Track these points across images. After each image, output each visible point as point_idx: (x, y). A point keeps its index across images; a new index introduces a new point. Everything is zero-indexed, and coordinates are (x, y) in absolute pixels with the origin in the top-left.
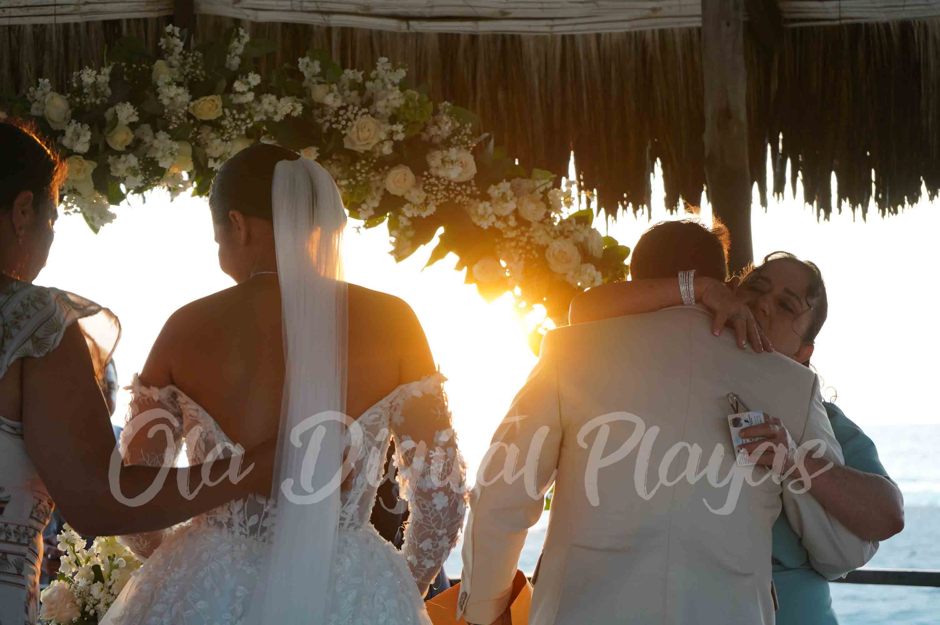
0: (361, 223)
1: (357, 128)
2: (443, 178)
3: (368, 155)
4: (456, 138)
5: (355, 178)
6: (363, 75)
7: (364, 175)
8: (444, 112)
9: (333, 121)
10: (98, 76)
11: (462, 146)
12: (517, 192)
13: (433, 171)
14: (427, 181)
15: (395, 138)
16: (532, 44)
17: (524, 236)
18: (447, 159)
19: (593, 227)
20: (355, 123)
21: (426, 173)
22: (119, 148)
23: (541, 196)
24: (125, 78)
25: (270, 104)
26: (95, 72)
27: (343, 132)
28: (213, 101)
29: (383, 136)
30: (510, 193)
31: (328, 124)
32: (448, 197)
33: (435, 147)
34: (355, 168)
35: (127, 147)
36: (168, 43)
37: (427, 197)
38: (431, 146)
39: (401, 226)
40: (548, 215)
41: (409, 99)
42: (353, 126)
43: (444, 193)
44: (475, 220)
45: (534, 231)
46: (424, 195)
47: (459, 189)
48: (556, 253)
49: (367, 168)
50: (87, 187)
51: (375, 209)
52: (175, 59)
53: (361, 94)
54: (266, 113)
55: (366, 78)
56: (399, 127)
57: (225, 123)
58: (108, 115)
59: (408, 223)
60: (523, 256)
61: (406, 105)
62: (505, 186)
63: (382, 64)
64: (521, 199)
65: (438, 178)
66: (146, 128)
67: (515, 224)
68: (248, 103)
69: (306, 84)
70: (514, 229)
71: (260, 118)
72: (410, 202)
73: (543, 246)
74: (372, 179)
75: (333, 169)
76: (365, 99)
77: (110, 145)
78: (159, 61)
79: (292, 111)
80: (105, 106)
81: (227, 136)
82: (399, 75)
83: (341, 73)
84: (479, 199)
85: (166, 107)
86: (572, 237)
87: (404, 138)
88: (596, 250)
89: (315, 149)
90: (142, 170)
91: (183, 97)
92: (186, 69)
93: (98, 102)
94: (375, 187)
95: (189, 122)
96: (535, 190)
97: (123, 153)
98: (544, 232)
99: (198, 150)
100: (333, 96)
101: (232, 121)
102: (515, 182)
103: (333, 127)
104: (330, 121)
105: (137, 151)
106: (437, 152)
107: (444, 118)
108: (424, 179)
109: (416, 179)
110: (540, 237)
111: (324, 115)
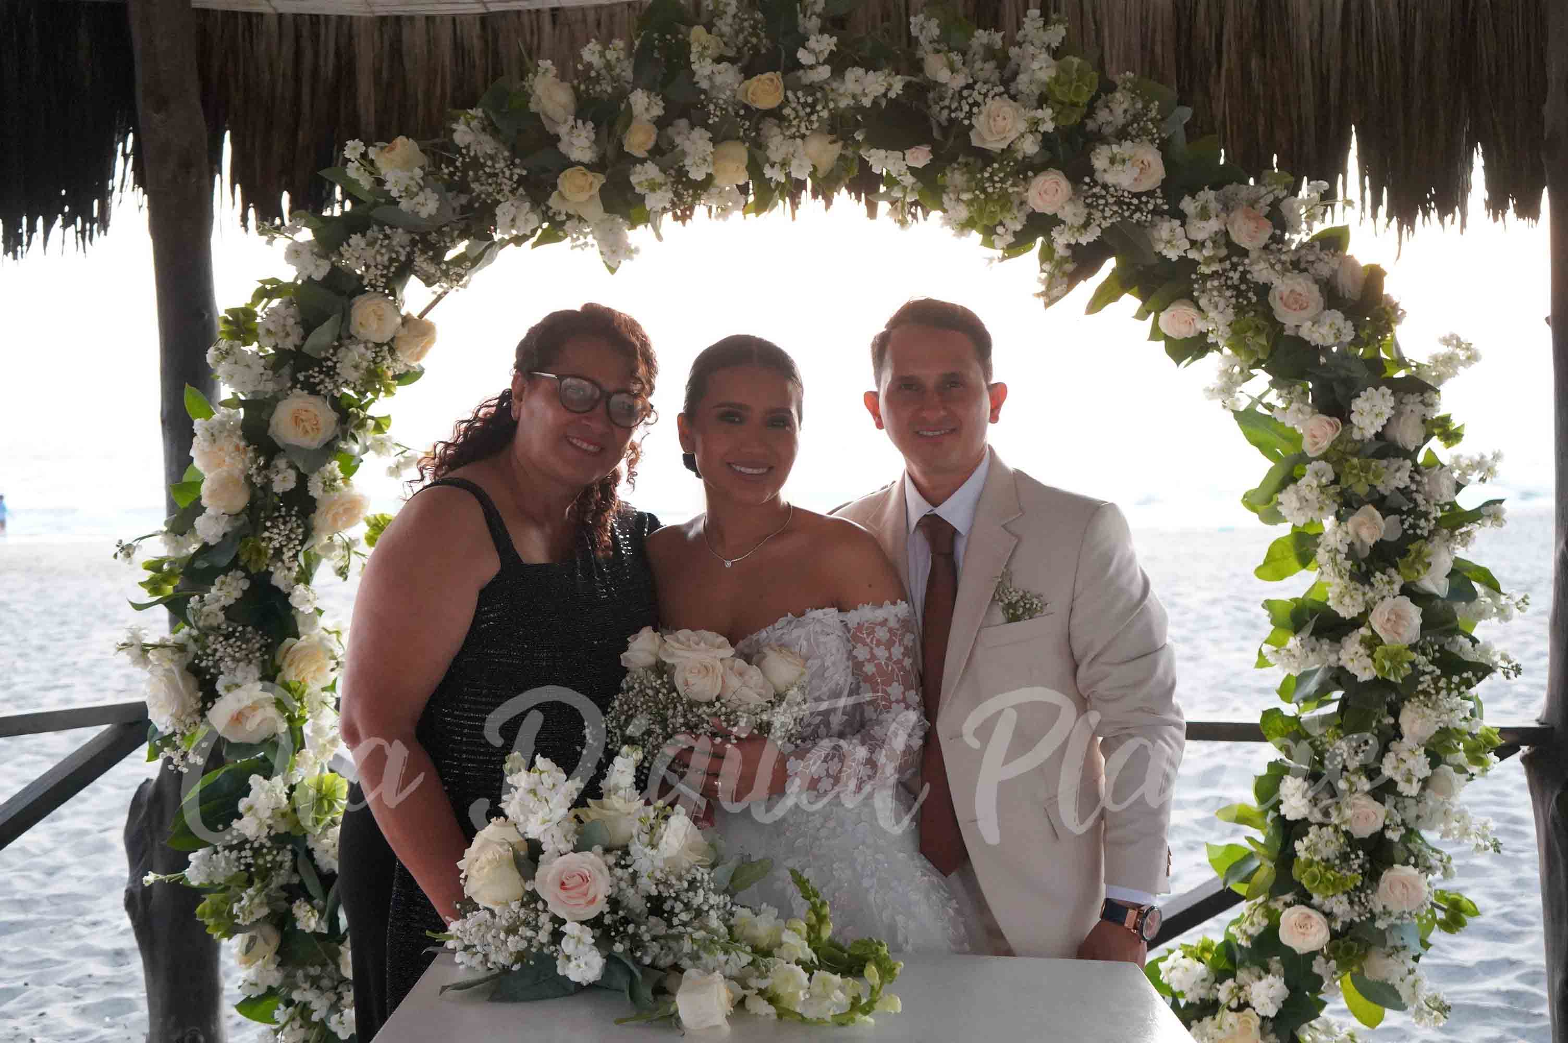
0: (1000, 253)
1: (989, 116)
2: (1114, 186)
3: (1005, 154)
4: (1135, 125)
5: (984, 190)
6: (1003, 38)
7: (998, 185)
8: (1124, 88)
9: (953, 107)
10: (607, 52)
11: (1144, 137)
12: (1227, 207)
13: (1098, 177)
14: (1090, 193)
15: (1042, 129)
17: (1235, 270)
18: (1118, 157)
19: (1348, 253)
20: (983, 108)
21: (1087, 180)
22: (640, 153)
23: (1269, 208)
24: (656, 56)
25: (857, 80)
26: (599, 47)
27: (966, 122)
28: (771, 80)
29: (1022, 126)
30: (1214, 206)
31: (945, 113)
32: (1121, 215)
33: (1104, 140)
34: (983, 176)
35: (649, 151)
37: (1089, 214)
38: (1100, 138)
39: (1056, 256)
40: (1277, 240)
41: (1066, 69)
42: (980, 113)
43: (1115, 208)
44: (1160, 247)
45: (1251, 264)
46: (1086, 211)
47: (1135, 201)
48: (1285, 295)
49: (1002, 175)
50: (596, 210)
51: (1016, 234)
52: (724, 26)
53: (1001, 66)
54: (854, 97)
55: (1009, 41)
56: (1046, 113)
57: (787, 111)
58: (623, 106)
59: (1067, 253)
60: (1233, 300)
61: (1056, 80)
62: (1207, 195)
63: (1031, 20)
64: (1232, 215)
65: (1105, 186)
66: (683, 123)
67: (1223, 252)
68: (826, 82)
69: (920, 54)
70: (1221, 260)
71: (843, 104)
72: (1064, 222)
73: (1265, 284)
74: (1010, 190)
75: (956, 177)
76: (1007, 74)
77: (626, 149)
78: (696, 27)
79: (888, 90)
80: (622, 95)
81: (794, 130)
82: (1057, 34)
83: (971, 35)
84: (1166, 217)
85: (704, 92)
86: (1312, 271)
87: (1056, 128)
88: (1349, 287)
89: (927, 148)
90: (673, 183)
91: (727, 75)
92: (741, 37)
93: (609, 90)
94: (1017, 202)
95: (737, 114)
96: (1257, 200)
97: (642, 161)
98: (1267, 265)
99: (758, 153)
100: (953, 70)
101: (799, 108)
102: (1230, 189)
103: (953, 115)
104: (949, 107)
105: (669, 156)
106: (1105, 147)
107: (1118, 95)
108: (1086, 187)
109: (1073, 189)
110: (1261, 272)
111: (942, 98)
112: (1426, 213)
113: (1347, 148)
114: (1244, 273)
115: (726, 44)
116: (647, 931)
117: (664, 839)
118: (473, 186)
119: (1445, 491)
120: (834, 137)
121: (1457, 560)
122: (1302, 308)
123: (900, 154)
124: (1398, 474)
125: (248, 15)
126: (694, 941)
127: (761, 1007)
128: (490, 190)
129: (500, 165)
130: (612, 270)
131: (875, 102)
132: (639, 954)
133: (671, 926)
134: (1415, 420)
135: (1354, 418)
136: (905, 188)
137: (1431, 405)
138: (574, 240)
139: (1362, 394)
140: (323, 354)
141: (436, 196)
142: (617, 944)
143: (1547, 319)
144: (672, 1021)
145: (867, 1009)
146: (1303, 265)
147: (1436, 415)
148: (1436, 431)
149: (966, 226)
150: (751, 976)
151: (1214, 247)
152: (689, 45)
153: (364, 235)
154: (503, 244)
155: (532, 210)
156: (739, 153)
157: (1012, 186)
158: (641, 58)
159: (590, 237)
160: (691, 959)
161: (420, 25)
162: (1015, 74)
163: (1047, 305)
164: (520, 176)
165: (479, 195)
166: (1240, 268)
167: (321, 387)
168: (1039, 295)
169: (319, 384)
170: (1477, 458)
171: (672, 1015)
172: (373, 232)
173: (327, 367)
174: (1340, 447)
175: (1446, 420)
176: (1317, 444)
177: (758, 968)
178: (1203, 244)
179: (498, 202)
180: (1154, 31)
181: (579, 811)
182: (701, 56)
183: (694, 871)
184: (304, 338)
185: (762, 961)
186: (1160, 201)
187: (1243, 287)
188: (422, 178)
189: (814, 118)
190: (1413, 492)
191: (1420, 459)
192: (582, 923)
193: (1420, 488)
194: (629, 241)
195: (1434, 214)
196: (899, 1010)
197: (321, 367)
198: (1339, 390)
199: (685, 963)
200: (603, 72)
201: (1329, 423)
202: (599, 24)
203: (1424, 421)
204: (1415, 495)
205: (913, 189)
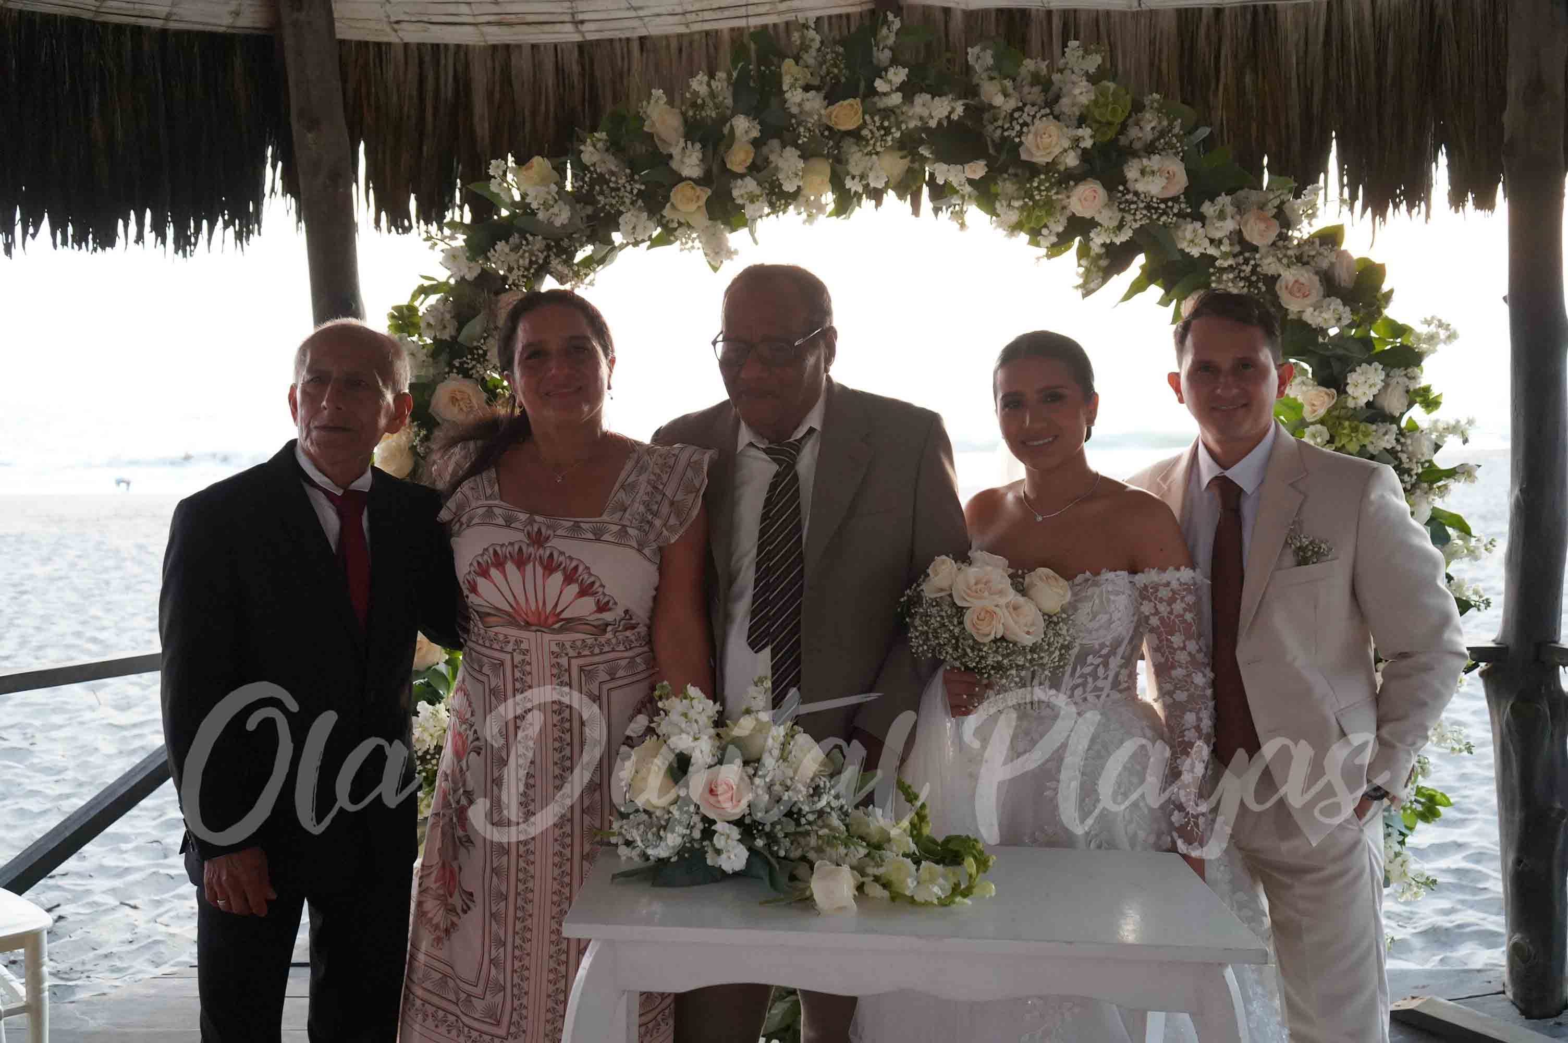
0: (1043, 251)
1: (1036, 135)
2: (1144, 193)
3: (1050, 167)
4: (1162, 141)
5: (1031, 197)
6: (1047, 66)
7: (1044, 193)
8: (1151, 108)
9: (1006, 126)
10: (712, 82)
11: (1170, 151)
12: (1240, 208)
13: (1130, 185)
14: (1123, 199)
15: (1082, 145)
16: (1290, 13)
17: (1247, 265)
18: (1148, 169)
19: (1343, 247)
20: (1032, 128)
21: (1121, 188)
22: (740, 169)
23: (1275, 210)
24: (752, 84)
25: (924, 105)
26: (706, 78)
27: (1017, 140)
28: (852, 105)
29: (1066, 144)
30: (1230, 210)
31: (999, 132)
32: (1150, 218)
33: (1135, 154)
34: (1031, 185)
35: (748, 168)
36: (803, 37)
37: (1123, 217)
38: (1131, 153)
39: (1092, 253)
40: (1283, 237)
41: (1103, 93)
42: (1029, 132)
43: (1145, 212)
44: (1183, 245)
45: (1261, 259)
46: (1120, 215)
47: (1163, 206)
48: (1290, 285)
49: (1047, 185)
50: (701, 219)
51: (1058, 235)
52: (810, 58)
53: (1045, 91)
54: (921, 118)
55: (1051, 68)
56: (1086, 132)
57: (865, 132)
58: (726, 130)
59: (1103, 250)
61: (1096, 102)
62: (1224, 200)
63: (1073, 50)
64: (1245, 216)
65: (1136, 194)
66: (775, 143)
67: (1237, 249)
68: (898, 107)
69: (975, 80)
70: (1235, 256)
71: (912, 124)
72: (1101, 226)
73: (1273, 276)
74: (1054, 197)
75: (1006, 186)
76: (1050, 95)
77: (728, 166)
78: (787, 60)
79: (950, 113)
80: (724, 119)
81: (870, 148)
82: (1093, 62)
83: (1019, 64)
84: (1189, 220)
85: (794, 116)
86: (1313, 264)
87: (1094, 144)
88: (1344, 277)
89: (982, 163)
90: (767, 195)
91: (814, 103)
92: (824, 67)
93: (714, 115)
94: (1059, 207)
95: (822, 134)
96: (1265, 204)
97: (742, 176)
98: (1275, 259)
99: (838, 167)
100: (1006, 95)
101: (875, 130)
102: (1241, 194)
103: (1006, 134)
104: (1002, 127)
105: (764, 173)
106: (1136, 161)
107: (1148, 116)
108: (1120, 195)
109: (1108, 195)
110: (1269, 266)
111: (996, 120)
112: (1396, 206)
113: (1328, 151)
114: (1255, 266)
115: (811, 74)
116: (781, 830)
117: (793, 753)
118: (599, 198)
119: (1425, 450)
120: (905, 152)
121: (1434, 509)
122: (1305, 296)
123: (959, 167)
124: (1387, 437)
125: (378, 45)
126: (819, 837)
127: (876, 891)
128: (614, 202)
129: (622, 181)
130: (715, 269)
131: (940, 123)
132: (776, 848)
133: (798, 824)
134: (1400, 390)
135: (1350, 389)
136: (963, 197)
137: (1413, 378)
138: (682, 244)
139: (1358, 369)
140: (475, 344)
141: (568, 208)
142: (758, 840)
143: (1505, 298)
144: (806, 902)
145: (966, 894)
146: (1305, 259)
147: (1418, 386)
148: (1418, 399)
149: (1015, 228)
150: (868, 865)
151: (1231, 245)
152: (780, 76)
153: (507, 242)
154: (622, 247)
155: (649, 218)
156: (824, 168)
157: (1057, 193)
158: (739, 87)
159: (697, 241)
160: (816, 852)
161: (527, 52)
162: (1057, 98)
163: (1085, 295)
164: (639, 190)
165: (604, 206)
166: (1252, 262)
167: (474, 371)
168: (1077, 287)
169: (471, 369)
170: (1453, 422)
171: (807, 899)
172: (515, 239)
173: (478, 354)
174: (1335, 413)
175: (1427, 390)
176: (1315, 411)
177: (873, 859)
178: (1220, 242)
179: (620, 213)
180: (1160, 51)
181: (720, 730)
182: (792, 86)
183: (817, 779)
184: (459, 330)
185: (876, 853)
186: (1183, 206)
187: (1254, 278)
188: (557, 193)
189: (889, 138)
190: (1398, 452)
191: (1403, 424)
192: (729, 822)
193: (1404, 449)
194: (730, 244)
195: (1403, 207)
196: (993, 894)
197: (472, 354)
198: (1336, 367)
199: (812, 855)
200: (708, 100)
201: (1327, 394)
202: (680, 50)
203: (1407, 392)
204: (1400, 454)
205: (970, 197)
